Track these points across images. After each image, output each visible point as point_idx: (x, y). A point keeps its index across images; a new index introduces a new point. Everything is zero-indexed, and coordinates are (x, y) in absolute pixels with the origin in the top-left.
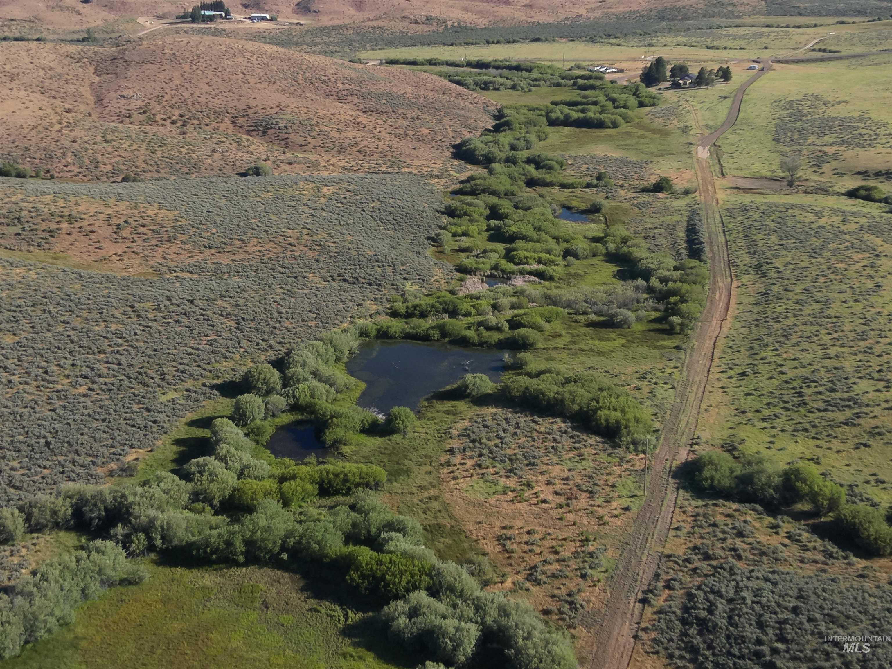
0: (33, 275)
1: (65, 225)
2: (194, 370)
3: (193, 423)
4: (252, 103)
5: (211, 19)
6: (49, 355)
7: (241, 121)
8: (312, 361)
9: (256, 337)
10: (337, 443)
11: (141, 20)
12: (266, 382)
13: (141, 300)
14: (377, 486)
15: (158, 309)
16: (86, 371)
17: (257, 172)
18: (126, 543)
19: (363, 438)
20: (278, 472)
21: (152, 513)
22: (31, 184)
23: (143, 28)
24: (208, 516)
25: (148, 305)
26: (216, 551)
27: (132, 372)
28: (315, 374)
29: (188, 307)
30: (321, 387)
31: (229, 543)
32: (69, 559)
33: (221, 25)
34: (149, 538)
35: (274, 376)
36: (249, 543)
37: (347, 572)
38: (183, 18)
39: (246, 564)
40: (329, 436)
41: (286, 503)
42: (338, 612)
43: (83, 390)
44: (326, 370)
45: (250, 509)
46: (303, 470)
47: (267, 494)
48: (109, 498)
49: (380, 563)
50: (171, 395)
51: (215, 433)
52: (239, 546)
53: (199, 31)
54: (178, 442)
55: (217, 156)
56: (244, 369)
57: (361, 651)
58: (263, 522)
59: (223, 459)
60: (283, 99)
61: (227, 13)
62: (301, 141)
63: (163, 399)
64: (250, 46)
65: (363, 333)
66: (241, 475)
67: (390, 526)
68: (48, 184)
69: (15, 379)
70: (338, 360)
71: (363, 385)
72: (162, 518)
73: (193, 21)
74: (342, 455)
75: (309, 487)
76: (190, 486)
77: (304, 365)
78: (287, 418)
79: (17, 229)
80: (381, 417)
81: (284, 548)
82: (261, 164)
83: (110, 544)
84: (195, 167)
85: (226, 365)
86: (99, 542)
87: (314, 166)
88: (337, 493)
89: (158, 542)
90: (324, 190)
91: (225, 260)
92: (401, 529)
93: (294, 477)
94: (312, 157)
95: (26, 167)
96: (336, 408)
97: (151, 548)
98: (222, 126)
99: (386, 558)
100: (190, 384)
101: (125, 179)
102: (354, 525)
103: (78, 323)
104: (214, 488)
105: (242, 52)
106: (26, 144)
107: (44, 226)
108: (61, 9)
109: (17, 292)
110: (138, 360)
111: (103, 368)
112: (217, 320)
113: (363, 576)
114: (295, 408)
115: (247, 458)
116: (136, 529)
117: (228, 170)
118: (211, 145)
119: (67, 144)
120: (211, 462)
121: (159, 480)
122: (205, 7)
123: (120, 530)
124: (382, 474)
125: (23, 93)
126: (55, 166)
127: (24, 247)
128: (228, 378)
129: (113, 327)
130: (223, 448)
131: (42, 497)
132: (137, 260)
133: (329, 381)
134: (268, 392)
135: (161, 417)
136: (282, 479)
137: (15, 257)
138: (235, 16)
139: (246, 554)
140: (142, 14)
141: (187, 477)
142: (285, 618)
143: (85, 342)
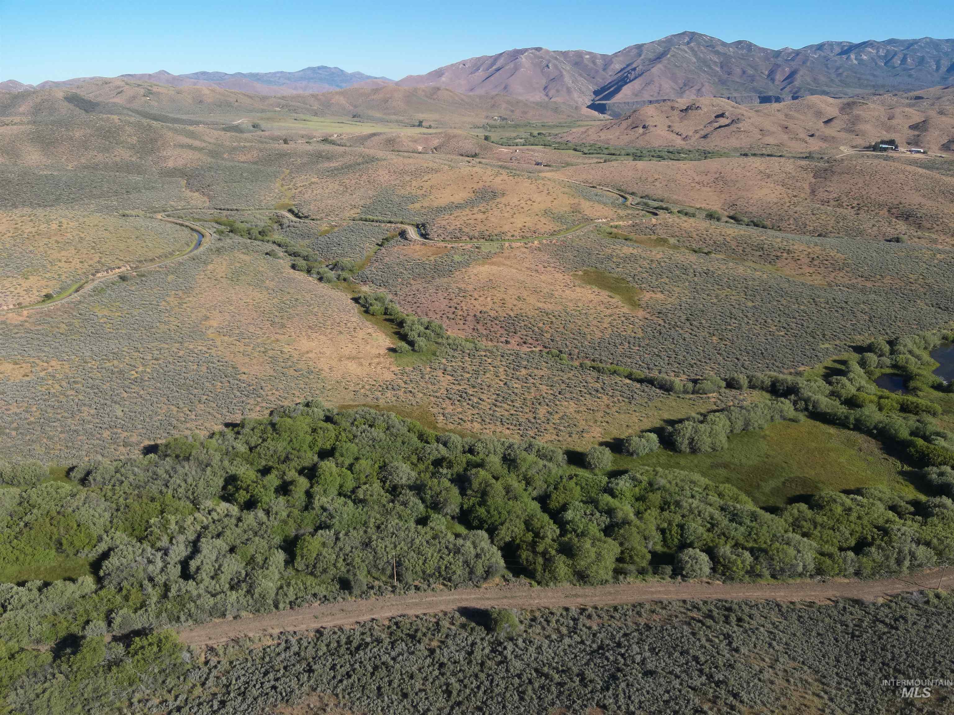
0: (765, 276)
1: (785, 255)
2: (841, 335)
3: (835, 361)
4: (903, 201)
5: (885, 149)
6: (768, 314)
7: (894, 211)
8: (910, 345)
9: (879, 327)
10: (915, 389)
11: (842, 148)
12: (881, 350)
13: (819, 297)
14: (934, 414)
15: (827, 303)
16: (785, 325)
17: (898, 240)
18: (795, 403)
19: (932, 390)
20: (880, 393)
21: (810, 394)
22: (770, 232)
23: (842, 152)
24: (837, 403)
25: (822, 300)
26: (839, 419)
27: (809, 330)
28: (910, 352)
29: (844, 305)
30: (913, 359)
31: (847, 417)
32: (769, 403)
33: (891, 154)
34: (806, 405)
35: (886, 348)
36: (858, 420)
37: (909, 447)
38: (868, 148)
39: (853, 430)
40: (912, 384)
41: (880, 409)
42: (899, 464)
43: (782, 333)
44: (917, 351)
45: (860, 406)
46: (893, 395)
47: (871, 401)
48: (790, 383)
49: (928, 448)
50: (827, 345)
51: (848, 368)
52: (852, 420)
53: (877, 157)
54: (826, 368)
55: (875, 228)
56: (869, 341)
57: (909, 484)
58: (867, 413)
59: (850, 380)
60: (923, 201)
61: (897, 147)
62: (929, 226)
63: (823, 346)
64: (909, 168)
65: (945, 338)
66: (858, 390)
67: (938, 434)
68: (778, 233)
69: (751, 322)
70: (925, 348)
71: (938, 365)
72: (815, 397)
73: (874, 151)
74: (918, 396)
75: (895, 404)
76: (831, 388)
77: (905, 346)
78: (888, 371)
79: (761, 253)
80: (945, 383)
81: (875, 427)
82: (901, 236)
83: (787, 401)
84: (861, 233)
85: (858, 337)
86: (782, 399)
87: (935, 241)
88: (910, 412)
89: (811, 408)
90: (938, 256)
91: (869, 284)
92: (945, 437)
93: (888, 398)
94: (934, 236)
95: (768, 223)
96: (920, 371)
97: (806, 409)
98: (881, 212)
99: (932, 447)
100: (838, 342)
101: (819, 235)
102: (917, 428)
103: (784, 302)
104: (843, 391)
105: (903, 172)
106: (770, 211)
107: (774, 253)
108: (797, 139)
109: (756, 283)
110: (812, 325)
111: (794, 326)
112: (859, 314)
113: (917, 451)
114: (895, 366)
115: (863, 383)
116: (800, 399)
117: (880, 237)
118: (872, 222)
119: (791, 213)
120: (844, 380)
121: (816, 381)
122: (883, 142)
123: (793, 397)
124: (939, 409)
125: (772, 185)
126: (783, 225)
127: (763, 262)
128: (859, 344)
129: (802, 307)
130: (851, 375)
131: (759, 374)
132: (820, 277)
133: (918, 357)
134: (880, 356)
135: (820, 354)
136: (881, 397)
137: (757, 267)
138: (901, 149)
139: (854, 425)
140: (843, 144)
141: (830, 383)
142: (870, 458)
143: (787, 312)
